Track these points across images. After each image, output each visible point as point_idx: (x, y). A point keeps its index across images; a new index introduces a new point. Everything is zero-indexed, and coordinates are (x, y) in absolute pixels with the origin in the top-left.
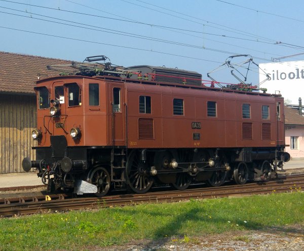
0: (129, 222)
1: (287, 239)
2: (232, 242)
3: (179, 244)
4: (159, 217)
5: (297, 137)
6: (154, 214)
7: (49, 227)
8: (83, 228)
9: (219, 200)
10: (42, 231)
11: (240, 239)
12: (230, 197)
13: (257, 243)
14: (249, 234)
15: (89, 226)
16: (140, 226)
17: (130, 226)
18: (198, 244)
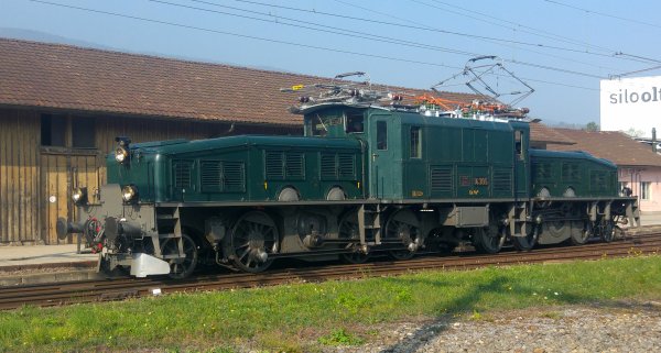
0: (403, 293)
1: (610, 316)
2: (536, 320)
3: (466, 321)
4: (444, 289)
5: (649, 183)
6: (438, 284)
7: (298, 300)
8: (343, 301)
9: (528, 267)
10: (289, 306)
11: (547, 316)
12: (545, 263)
13: (569, 320)
14: (560, 310)
15: (350, 298)
16: (417, 298)
17: (404, 299)
18: (492, 321)
